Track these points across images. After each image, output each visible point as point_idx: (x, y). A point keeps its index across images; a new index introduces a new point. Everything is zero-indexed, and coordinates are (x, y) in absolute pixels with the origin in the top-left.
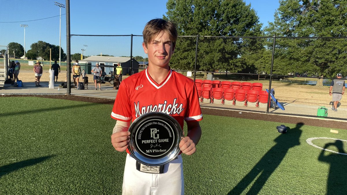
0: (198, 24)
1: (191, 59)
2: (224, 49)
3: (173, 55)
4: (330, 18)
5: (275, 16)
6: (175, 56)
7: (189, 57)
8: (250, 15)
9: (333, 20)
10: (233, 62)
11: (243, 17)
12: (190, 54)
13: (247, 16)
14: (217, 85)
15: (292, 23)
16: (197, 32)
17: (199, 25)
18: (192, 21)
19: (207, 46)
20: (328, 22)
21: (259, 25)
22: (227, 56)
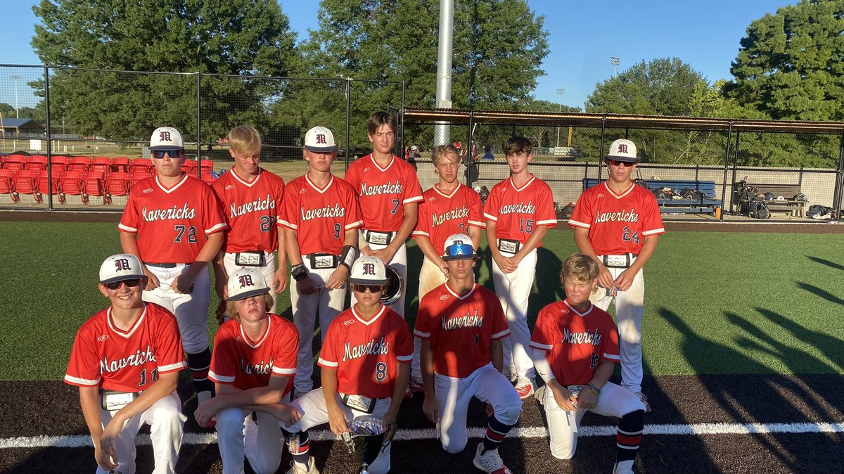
0: (139, 27)
1: (130, 113)
2: (209, 88)
3: (81, 100)
4: (413, 32)
5: (320, 18)
6: (86, 105)
7: (125, 106)
8: (265, 11)
9: (421, 36)
10: (237, 120)
11: (251, 17)
12: (127, 99)
13: (258, 15)
14: (121, 168)
15: (353, 35)
16: (139, 45)
17: (143, 28)
18: (124, 17)
19: (170, 81)
20: (413, 39)
21: (289, 35)
22: (220, 105)
